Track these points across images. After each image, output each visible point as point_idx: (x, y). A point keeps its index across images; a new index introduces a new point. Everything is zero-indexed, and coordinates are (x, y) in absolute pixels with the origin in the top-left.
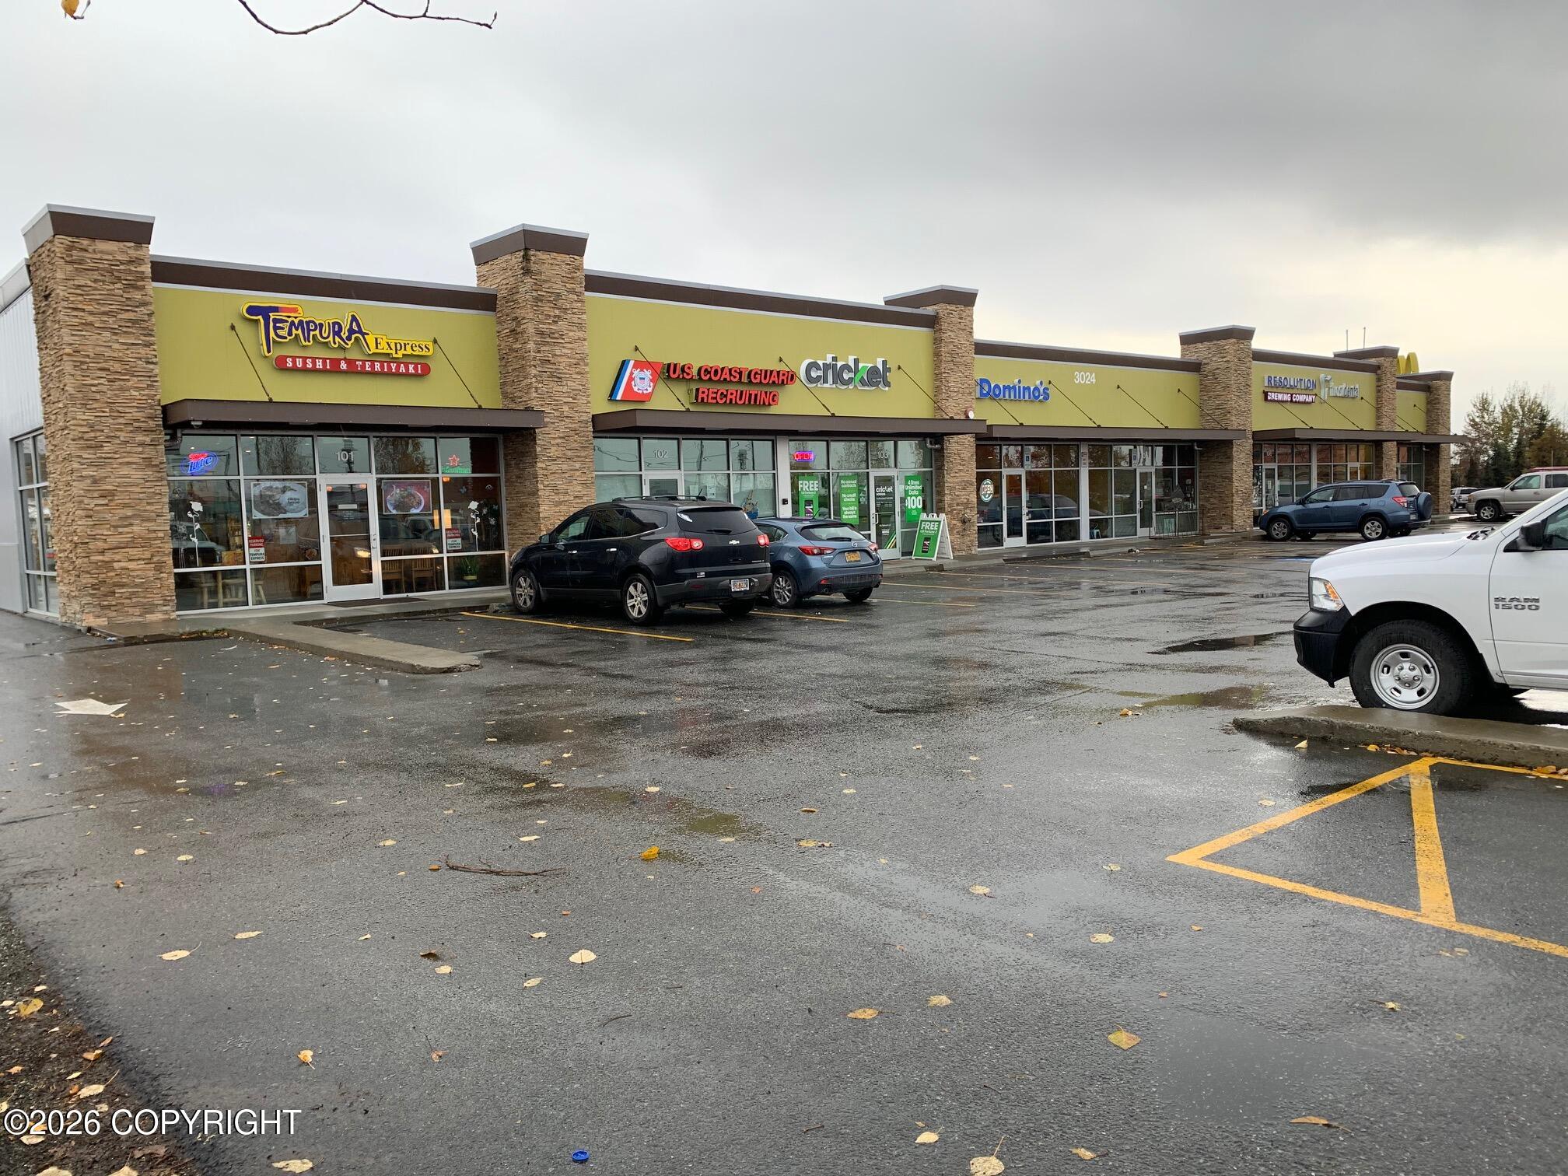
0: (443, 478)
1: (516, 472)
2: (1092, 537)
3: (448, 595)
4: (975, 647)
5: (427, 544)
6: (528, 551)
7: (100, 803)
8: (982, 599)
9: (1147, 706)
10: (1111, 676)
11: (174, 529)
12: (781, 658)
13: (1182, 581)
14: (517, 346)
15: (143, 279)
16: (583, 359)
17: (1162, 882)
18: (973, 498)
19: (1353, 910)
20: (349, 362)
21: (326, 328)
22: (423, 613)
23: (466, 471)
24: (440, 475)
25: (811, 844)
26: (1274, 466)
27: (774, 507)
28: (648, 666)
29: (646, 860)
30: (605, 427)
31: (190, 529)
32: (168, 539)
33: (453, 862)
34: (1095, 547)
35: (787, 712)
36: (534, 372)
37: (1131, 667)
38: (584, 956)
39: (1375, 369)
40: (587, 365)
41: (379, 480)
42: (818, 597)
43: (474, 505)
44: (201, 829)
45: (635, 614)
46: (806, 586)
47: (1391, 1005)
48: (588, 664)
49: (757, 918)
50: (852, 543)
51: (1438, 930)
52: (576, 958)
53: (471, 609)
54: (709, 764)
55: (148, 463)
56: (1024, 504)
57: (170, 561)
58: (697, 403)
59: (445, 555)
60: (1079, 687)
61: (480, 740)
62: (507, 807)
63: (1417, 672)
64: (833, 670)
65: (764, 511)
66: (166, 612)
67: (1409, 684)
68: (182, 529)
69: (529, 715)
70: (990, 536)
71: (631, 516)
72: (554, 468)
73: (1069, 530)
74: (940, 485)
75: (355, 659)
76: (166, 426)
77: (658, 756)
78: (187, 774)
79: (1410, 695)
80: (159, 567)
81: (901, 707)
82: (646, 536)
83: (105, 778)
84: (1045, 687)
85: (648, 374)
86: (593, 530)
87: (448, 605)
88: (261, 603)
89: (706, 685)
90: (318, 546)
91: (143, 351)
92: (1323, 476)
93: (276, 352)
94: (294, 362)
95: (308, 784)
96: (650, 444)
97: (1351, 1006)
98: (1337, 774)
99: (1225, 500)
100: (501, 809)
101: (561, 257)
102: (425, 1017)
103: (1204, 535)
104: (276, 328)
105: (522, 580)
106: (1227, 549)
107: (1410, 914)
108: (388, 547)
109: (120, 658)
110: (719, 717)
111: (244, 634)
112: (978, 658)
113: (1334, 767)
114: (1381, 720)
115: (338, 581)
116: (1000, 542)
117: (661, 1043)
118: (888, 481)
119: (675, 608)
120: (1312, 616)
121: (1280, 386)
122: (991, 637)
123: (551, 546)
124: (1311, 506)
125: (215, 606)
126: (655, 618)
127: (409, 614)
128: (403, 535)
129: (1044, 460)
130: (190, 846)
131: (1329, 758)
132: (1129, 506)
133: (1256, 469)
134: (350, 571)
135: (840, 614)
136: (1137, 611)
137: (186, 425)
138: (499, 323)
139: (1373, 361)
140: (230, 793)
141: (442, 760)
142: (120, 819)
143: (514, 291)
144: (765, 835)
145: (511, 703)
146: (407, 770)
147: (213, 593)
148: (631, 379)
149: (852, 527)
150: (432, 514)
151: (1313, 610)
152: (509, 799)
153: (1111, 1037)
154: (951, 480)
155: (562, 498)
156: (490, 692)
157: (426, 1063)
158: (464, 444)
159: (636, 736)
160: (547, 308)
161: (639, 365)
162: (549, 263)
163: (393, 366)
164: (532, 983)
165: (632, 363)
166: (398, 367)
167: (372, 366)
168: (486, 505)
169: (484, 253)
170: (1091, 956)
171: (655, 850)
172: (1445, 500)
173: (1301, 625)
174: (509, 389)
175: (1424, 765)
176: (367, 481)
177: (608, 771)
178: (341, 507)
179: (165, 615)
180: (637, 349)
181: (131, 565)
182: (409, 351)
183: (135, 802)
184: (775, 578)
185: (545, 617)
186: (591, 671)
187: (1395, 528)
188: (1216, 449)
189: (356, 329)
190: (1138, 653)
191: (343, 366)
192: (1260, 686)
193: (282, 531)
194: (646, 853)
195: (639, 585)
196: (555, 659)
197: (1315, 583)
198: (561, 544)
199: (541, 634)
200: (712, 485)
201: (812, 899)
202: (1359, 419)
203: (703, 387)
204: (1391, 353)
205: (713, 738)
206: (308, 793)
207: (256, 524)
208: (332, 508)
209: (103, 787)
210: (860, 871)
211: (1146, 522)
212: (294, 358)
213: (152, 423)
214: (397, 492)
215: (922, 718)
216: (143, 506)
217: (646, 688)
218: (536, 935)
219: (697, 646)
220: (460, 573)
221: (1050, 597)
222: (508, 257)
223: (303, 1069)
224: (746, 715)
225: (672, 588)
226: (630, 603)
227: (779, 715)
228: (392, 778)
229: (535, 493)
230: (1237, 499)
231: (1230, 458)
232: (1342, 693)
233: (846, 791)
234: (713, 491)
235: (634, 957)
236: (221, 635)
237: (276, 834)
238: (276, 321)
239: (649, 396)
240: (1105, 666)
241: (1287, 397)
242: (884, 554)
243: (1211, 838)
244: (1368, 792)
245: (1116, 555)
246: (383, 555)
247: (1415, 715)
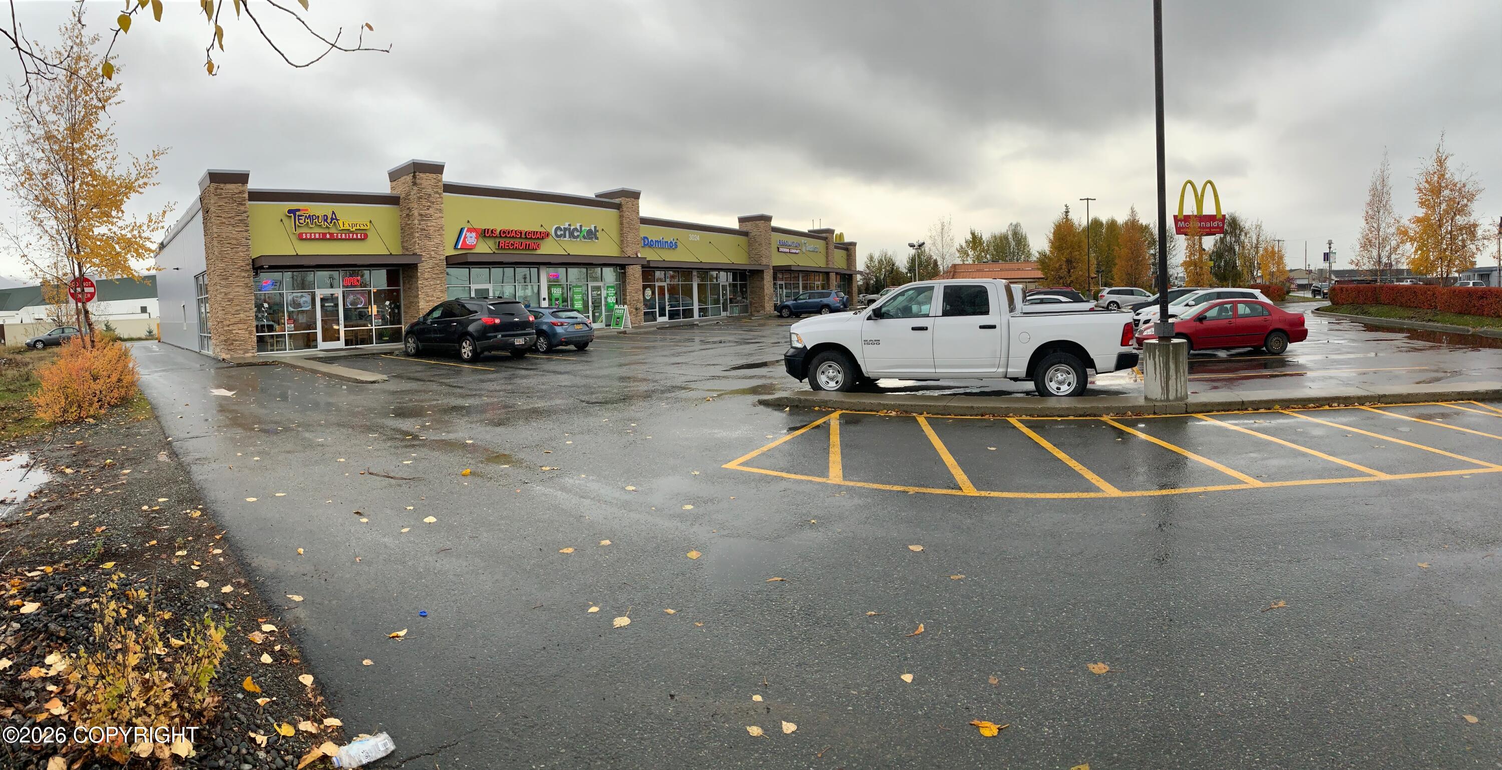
0: (373, 290)
1: (408, 286)
2: (700, 316)
3: (375, 347)
4: (639, 371)
5: (365, 322)
6: (413, 326)
7: (225, 432)
8: (646, 348)
9: (719, 396)
10: (703, 382)
11: (257, 316)
12: (540, 377)
13: (740, 337)
14: (409, 222)
15: (245, 200)
16: (441, 228)
17: (719, 478)
18: (642, 298)
19: (802, 481)
20: (331, 234)
21: (320, 217)
22: (362, 355)
23: (384, 286)
24: (372, 288)
25: (548, 468)
26: (783, 283)
27: (539, 303)
28: (471, 382)
29: (463, 475)
30: (452, 262)
31: (263, 316)
32: (254, 320)
33: (371, 471)
34: (701, 321)
35: (540, 404)
36: (417, 235)
37: (714, 378)
38: (431, 519)
39: (825, 239)
40: (443, 230)
41: (343, 292)
42: (561, 347)
43: (387, 303)
44: (263, 447)
45: (466, 356)
46: (555, 342)
47: (813, 521)
48: (441, 381)
49: (518, 504)
50: (578, 320)
51: (835, 485)
52: (427, 520)
53: (385, 354)
54: (499, 430)
55: (246, 285)
56: (667, 300)
57: (255, 330)
58: (498, 249)
59: (374, 328)
60: (688, 388)
61: (386, 415)
62: (398, 447)
63: (835, 374)
64: (566, 383)
65: (533, 305)
66: (253, 353)
67: (832, 379)
68: (260, 316)
69: (411, 404)
70: (650, 316)
71: (465, 307)
72: (427, 283)
73: (688, 313)
74: (625, 290)
75: (330, 376)
76: (254, 268)
77: (473, 426)
78: (259, 423)
79: (832, 384)
80: (250, 333)
81: (599, 401)
82: (472, 317)
83: (228, 422)
84: (674, 388)
85: (474, 235)
86: (444, 315)
87: (375, 352)
88: (292, 349)
89: (499, 391)
90: (315, 323)
91: (245, 234)
92: (805, 288)
93: (299, 231)
94: (306, 235)
95: (307, 431)
96: (475, 271)
97: (796, 525)
98: (801, 421)
99: (761, 298)
100: (395, 448)
101: (431, 175)
102: (354, 541)
103: (752, 315)
104: (299, 219)
105: (410, 339)
106: (762, 322)
107: (824, 480)
108: (347, 324)
109: (234, 372)
110: (505, 407)
111: (284, 363)
112: (640, 376)
113: (801, 418)
114: (821, 396)
115: (325, 340)
116: (655, 319)
117: (465, 564)
118: (598, 288)
119: (486, 353)
120: (792, 350)
121: (784, 245)
122: (647, 366)
123: (424, 322)
124: (799, 301)
125: (273, 350)
126: (476, 359)
127: (356, 355)
128: (354, 318)
129: (676, 280)
130: (259, 453)
131: (798, 415)
132: (717, 301)
133: (775, 284)
134: (330, 335)
135: (573, 356)
136: (719, 351)
137: (262, 267)
138: (401, 211)
139: (824, 235)
140: (276, 433)
141: (368, 423)
142: (233, 440)
143: (408, 194)
144: (524, 464)
145: (402, 398)
146: (353, 427)
147: (272, 345)
148: (465, 237)
149: (578, 311)
150: (368, 308)
151: (792, 347)
152: (399, 444)
153: (689, 555)
154: (629, 288)
155: (431, 299)
156: (394, 393)
157: (354, 562)
158: (383, 273)
159: (463, 416)
160: (424, 202)
161: (470, 230)
162: (426, 180)
163: (351, 235)
164: (404, 530)
165: (466, 229)
166: (353, 236)
167: (341, 236)
168: (393, 303)
169: (394, 176)
170: (682, 517)
171: (469, 471)
172: (856, 298)
173: (788, 354)
174: (405, 244)
175: (836, 415)
176: (338, 292)
177: (448, 432)
178: (326, 305)
179: (252, 354)
180: (468, 222)
181: (240, 332)
182: (358, 227)
183: (239, 433)
184: (538, 338)
185: (422, 358)
186: (442, 384)
187: (833, 310)
188: (757, 273)
189: (334, 218)
190: (717, 371)
191: (328, 236)
192: (772, 384)
193: (300, 317)
194: (464, 472)
195: (468, 342)
196: (425, 378)
197: (793, 335)
198: (429, 321)
199: (419, 366)
200: (508, 291)
201: (546, 495)
202: (818, 262)
203: (502, 241)
204: (831, 232)
205: (502, 417)
206: (307, 435)
207: (290, 313)
208: (322, 306)
209: (226, 426)
210: (571, 481)
211: (725, 309)
212: (306, 234)
213: (248, 268)
214: (351, 297)
215: (609, 406)
216: (244, 305)
217: (469, 393)
218: (408, 508)
219: (496, 372)
220: (381, 336)
221: (678, 346)
222: (406, 177)
223: (299, 556)
224: (519, 405)
225: (486, 343)
226: (463, 351)
227: (536, 406)
228: (344, 431)
229: (417, 296)
230: (766, 298)
231: (763, 279)
232: (805, 385)
233: (568, 442)
234: (507, 294)
235: (455, 521)
236: (274, 364)
237: (294, 452)
238: (299, 216)
239: (474, 246)
240: (700, 378)
241: (788, 250)
242: (594, 326)
243: (743, 455)
244: (813, 428)
245: (710, 325)
246: (345, 327)
247: (835, 392)
